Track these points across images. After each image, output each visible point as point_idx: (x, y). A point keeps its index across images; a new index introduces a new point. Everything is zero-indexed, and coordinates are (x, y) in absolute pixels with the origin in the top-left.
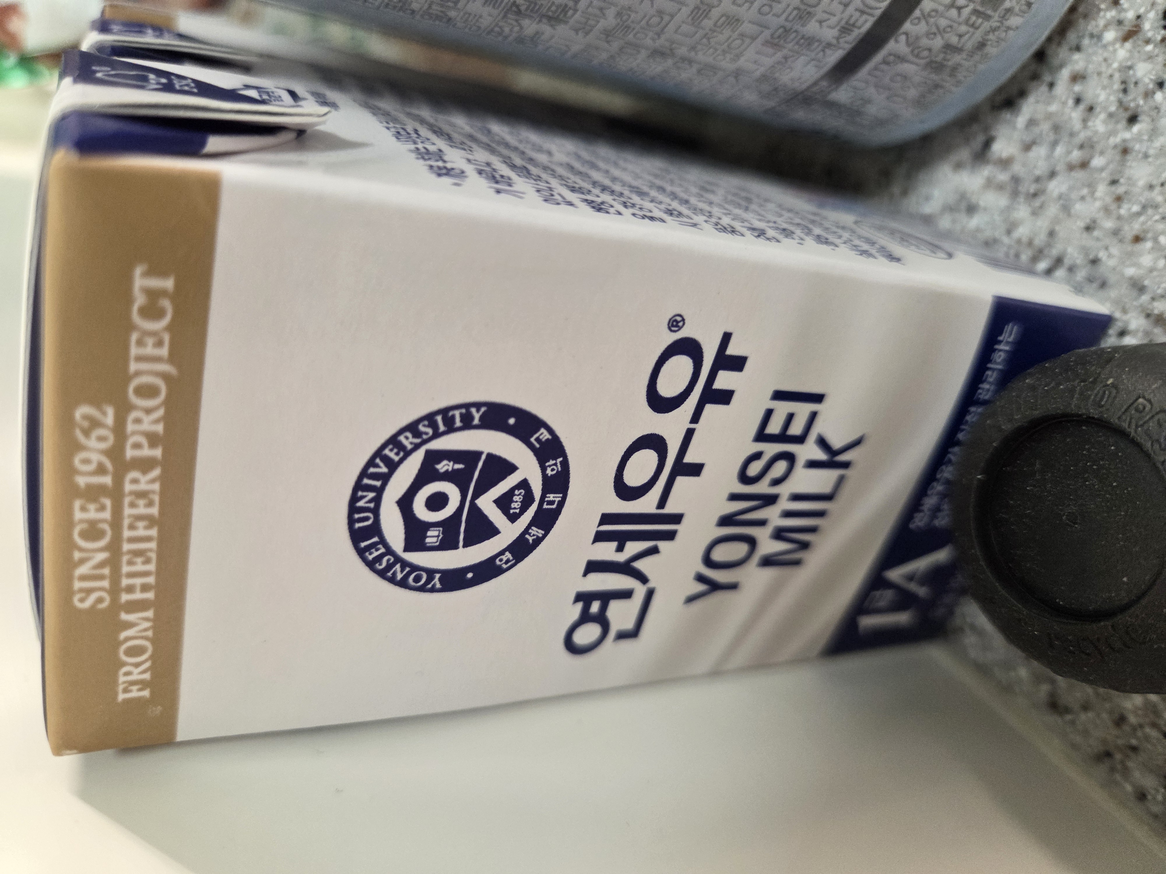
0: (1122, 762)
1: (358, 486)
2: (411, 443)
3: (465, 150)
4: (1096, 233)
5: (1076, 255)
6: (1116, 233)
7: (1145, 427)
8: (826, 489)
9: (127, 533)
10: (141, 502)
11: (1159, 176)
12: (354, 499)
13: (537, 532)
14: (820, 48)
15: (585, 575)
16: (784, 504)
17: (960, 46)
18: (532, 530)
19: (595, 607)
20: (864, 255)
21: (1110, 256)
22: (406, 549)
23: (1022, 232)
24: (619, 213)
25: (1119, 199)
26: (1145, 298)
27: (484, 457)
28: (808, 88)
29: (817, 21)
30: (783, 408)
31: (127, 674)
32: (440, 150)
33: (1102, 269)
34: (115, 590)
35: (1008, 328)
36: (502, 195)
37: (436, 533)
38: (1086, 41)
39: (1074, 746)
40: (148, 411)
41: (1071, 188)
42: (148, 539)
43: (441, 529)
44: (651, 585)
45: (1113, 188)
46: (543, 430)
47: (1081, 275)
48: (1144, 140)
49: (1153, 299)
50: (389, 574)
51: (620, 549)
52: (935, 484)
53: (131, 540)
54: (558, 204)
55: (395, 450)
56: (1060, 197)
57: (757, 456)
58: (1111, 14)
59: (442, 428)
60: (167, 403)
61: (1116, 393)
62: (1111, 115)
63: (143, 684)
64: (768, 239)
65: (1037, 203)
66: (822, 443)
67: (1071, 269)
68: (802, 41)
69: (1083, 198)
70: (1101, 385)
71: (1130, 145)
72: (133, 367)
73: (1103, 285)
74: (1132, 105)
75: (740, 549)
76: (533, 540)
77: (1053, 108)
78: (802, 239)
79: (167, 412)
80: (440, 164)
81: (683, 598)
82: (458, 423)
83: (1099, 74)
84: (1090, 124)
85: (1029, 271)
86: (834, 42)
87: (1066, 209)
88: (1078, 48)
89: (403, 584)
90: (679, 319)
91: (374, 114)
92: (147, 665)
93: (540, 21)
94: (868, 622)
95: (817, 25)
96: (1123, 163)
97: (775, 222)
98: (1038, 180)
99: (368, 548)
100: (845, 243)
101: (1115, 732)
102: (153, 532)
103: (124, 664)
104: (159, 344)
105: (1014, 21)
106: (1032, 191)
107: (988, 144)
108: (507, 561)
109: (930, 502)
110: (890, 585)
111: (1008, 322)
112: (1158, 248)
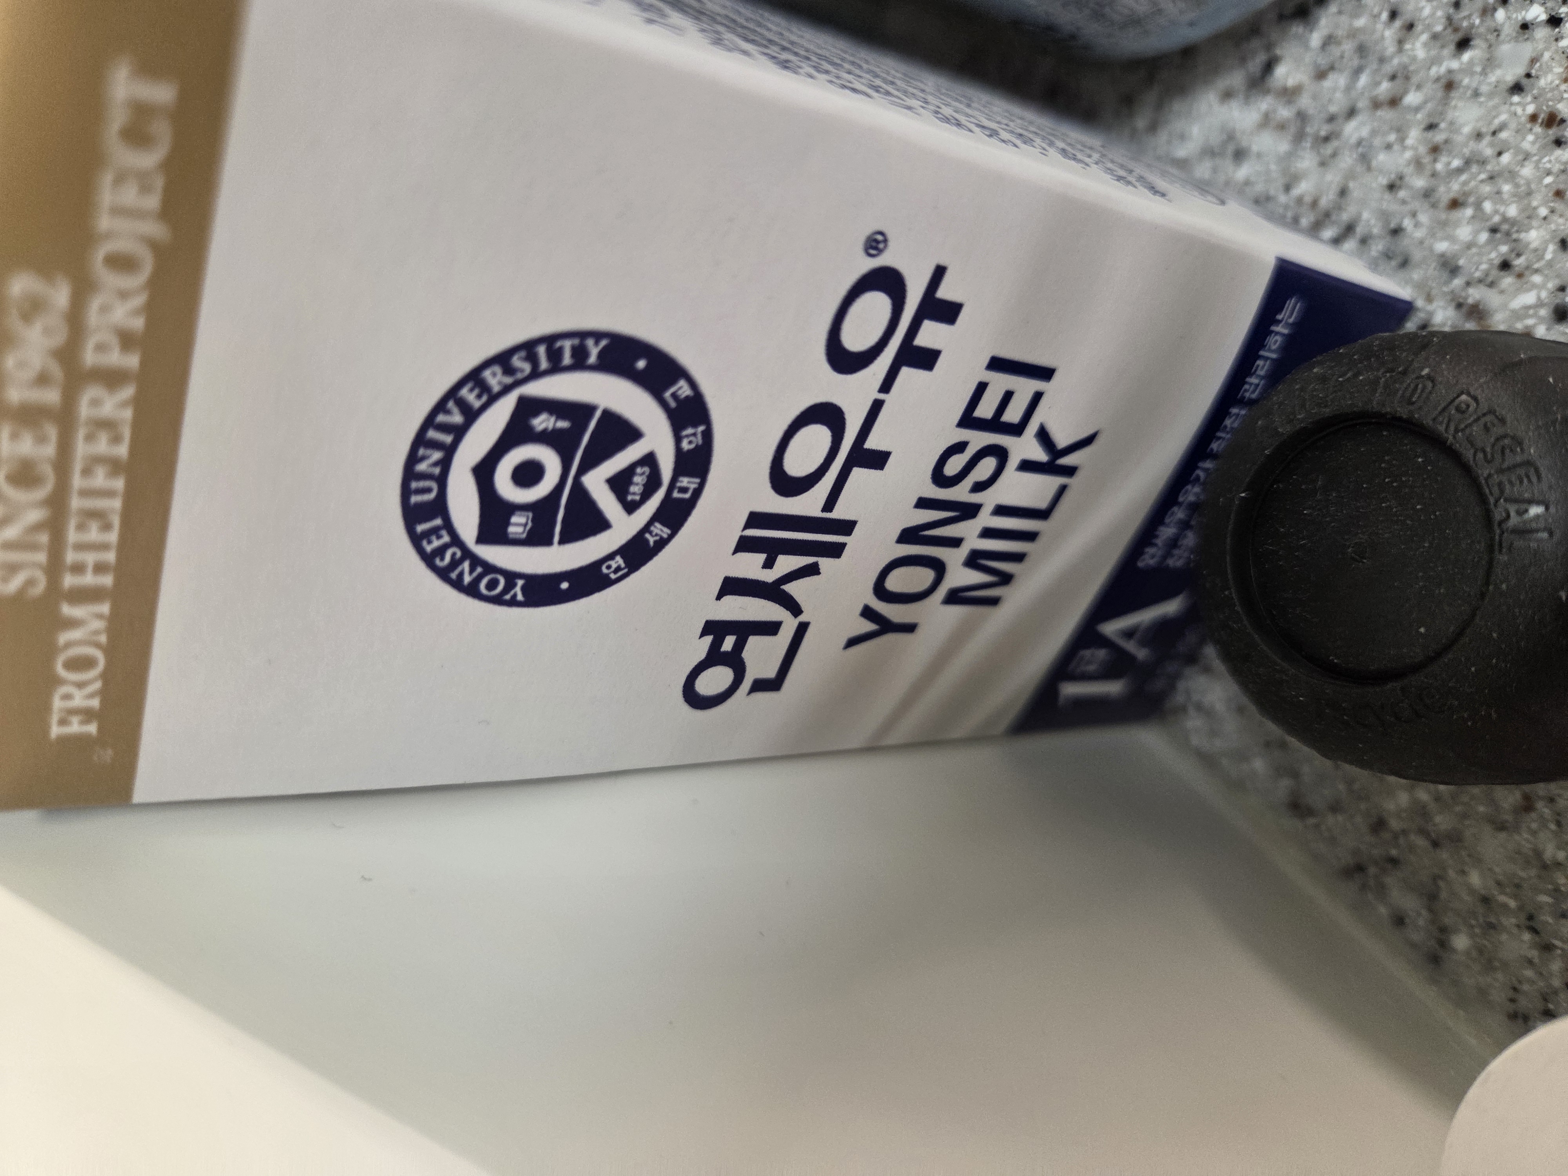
0: (1377, 878)
1: (420, 441)
4: (1402, 194)
5: (1372, 221)
6: (1427, 194)
7: (1468, 431)
8: (1042, 504)
9: (78, 482)
10: (103, 436)
11: (1490, 123)
12: (412, 459)
13: (662, 530)
15: (719, 598)
16: (986, 519)
18: (655, 527)
19: (728, 643)
20: (1121, 181)
21: (1417, 225)
22: (483, 538)
23: (1303, 188)
24: (812, 76)
25: (1435, 150)
26: (1458, 282)
27: (598, 414)
30: (1000, 382)
31: (67, 697)
33: (1405, 242)
34: (55, 568)
35: (1291, 303)
37: (522, 520)
39: (1317, 858)
40: (122, 295)
41: (1374, 133)
42: (109, 494)
43: (530, 515)
44: (802, 618)
45: (1430, 134)
46: (682, 383)
47: (1377, 248)
48: (1476, 72)
49: (1468, 284)
51: (769, 564)
52: (1175, 509)
53: (85, 493)
55: (476, 391)
56: (1359, 143)
57: (959, 447)
59: (544, 364)
60: (152, 285)
61: (1433, 387)
62: (1435, 37)
63: (88, 715)
64: (1003, 141)
65: (1328, 149)
66: (1043, 436)
67: (1365, 240)
69: (1389, 147)
70: (1414, 376)
71: (1457, 77)
72: (105, 222)
73: (1405, 263)
74: (1465, 24)
75: (923, 577)
76: (655, 542)
77: (1361, 22)
78: (1045, 149)
79: (150, 299)
81: (843, 641)
82: (567, 360)
84: (1408, 46)
85: (1313, 235)
87: (1365, 159)
89: (472, 591)
90: (880, 237)
92: (98, 685)
94: (1070, 690)
96: (1445, 101)
97: (1006, 125)
98: (1332, 119)
99: (428, 535)
101: (1369, 839)
102: (119, 484)
103: (60, 682)
104: (146, 190)
106: (1323, 133)
107: (1269, 67)
109: (1167, 532)
110: (1104, 642)
111: (1290, 297)
112: (1479, 215)
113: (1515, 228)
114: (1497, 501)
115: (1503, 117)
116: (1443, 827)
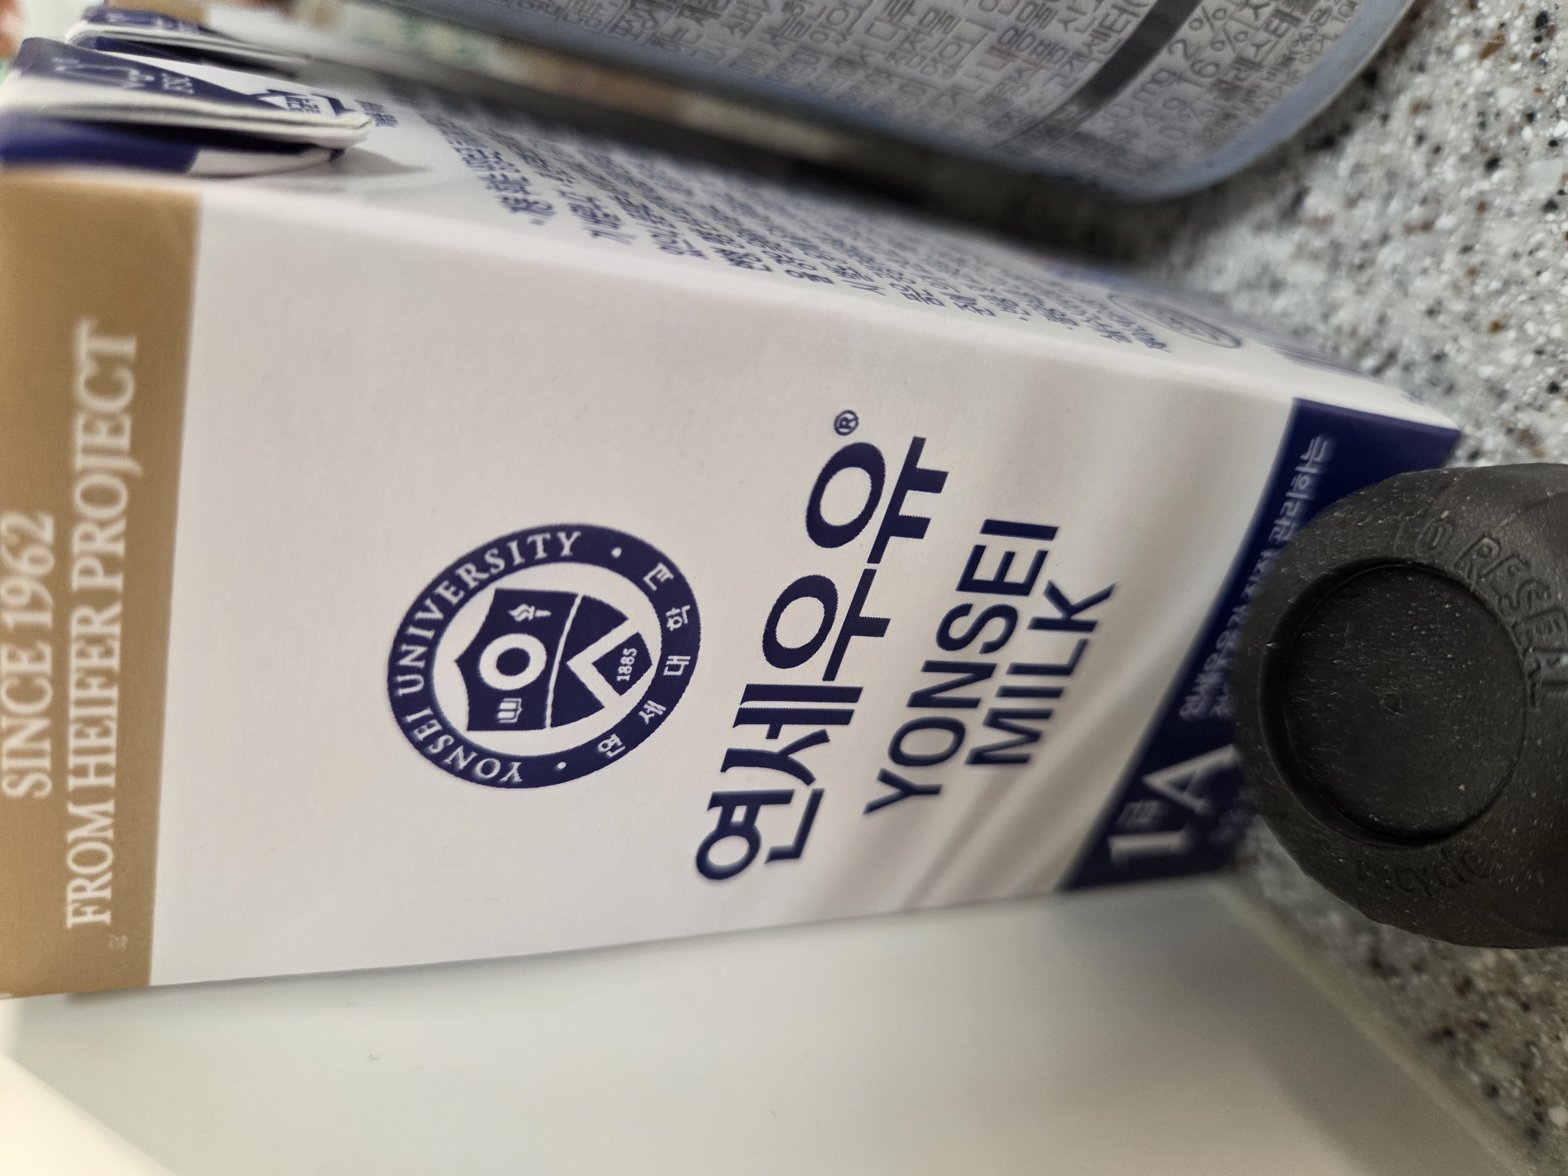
0: (1467, 1044)
1: (402, 637)
2: (475, 579)
3: (561, 180)
4: (1442, 319)
5: (1414, 348)
6: (1468, 318)
7: (1491, 577)
8: (1063, 660)
9: (74, 693)
10: (95, 651)
11: (1526, 242)
12: (396, 655)
13: (656, 708)
14: (1066, 58)
15: (724, 769)
16: (1002, 679)
17: (1258, 60)
18: (649, 705)
19: (739, 815)
20: (1114, 338)
21: (1460, 350)
23: (1343, 317)
24: (768, 269)
25: (1473, 272)
26: (1506, 407)
27: (578, 601)
28: (1051, 115)
29: (1060, 21)
30: (997, 546)
31: (80, 889)
32: (524, 179)
33: (1449, 368)
34: (59, 771)
35: (1316, 443)
36: (600, 239)
37: (512, 706)
38: (1432, 59)
39: (1403, 1021)
40: (103, 524)
41: (1409, 258)
42: (106, 702)
43: (520, 700)
44: (816, 786)
45: (1466, 257)
46: (661, 566)
47: (1420, 376)
48: (1507, 192)
49: (1517, 408)
50: (448, 761)
51: (773, 734)
52: (1215, 656)
53: (81, 703)
54: (681, 253)
55: (453, 589)
56: (1394, 270)
57: (963, 610)
58: (1466, 21)
59: (518, 559)
60: (129, 513)
61: (1454, 530)
62: (1464, 159)
63: (101, 905)
64: (979, 311)
65: (1364, 277)
66: (1054, 594)
67: (1407, 368)
68: (1040, 49)
69: (1424, 271)
70: (1434, 520)
71: (1489, 198)
72: (80, 461)
73: (1450, 389)
74: (1492, 144)
75: (942, 740)
76: (650, 719)
77: (1388, 148)
78: (1027, 313)
79: (129, 525)
80: (520, 196)
81: (863, 806)
82: (541, 554)
83: (1449, 102)
84: (1436, 170)
85: (1352, 368)
86: (1085, 50)
87: (1402, 286)
88: (1421, 68)
89: (467, 774)
90: (850, 417)
91: (444, 133)
92: (108, 877)
93: (681, 13)
94: (1122, 845)
95: (1061, 26)
96: (1478, 222)
97: (992, 291)
98: (1365, 246)
100: (1088, 321)
101: (1456, 1001)
102: (113, 693)
103: (74, 876)
104: (116, 430)
105: (1332, 27)
106: (1357, 261)
107: (1299, 198)
108: (614, 748)
109: (1208, 681)
110: (1152, 794)
111: (1314, 436)
112: (1523, 337)
113: (1560, 350)
114: (1526, 651)
115: (1539, 236)
116: (1533, 990)
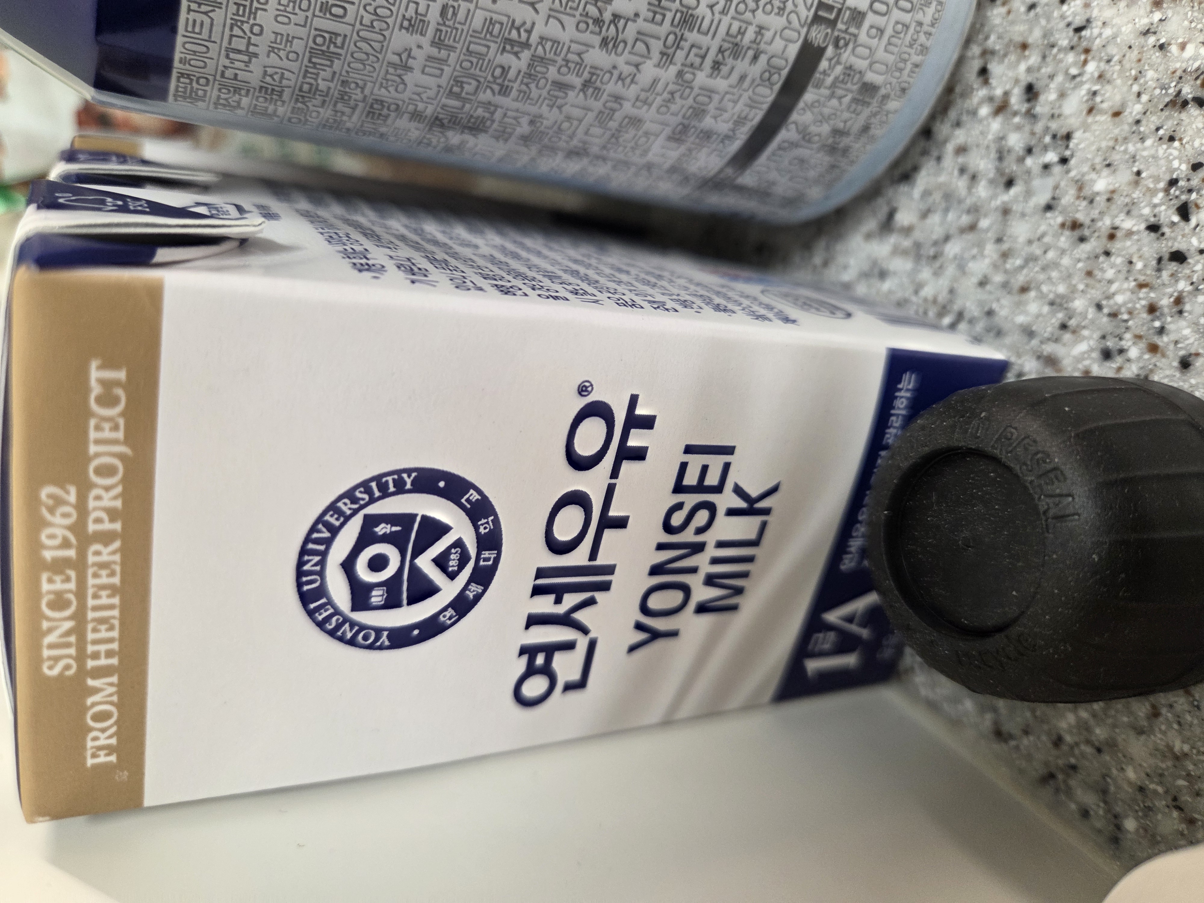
0: (1065, 781)
1: (304, 551)
2: (350, 509)
3: (389, 248)
4: (988, 287)
5: (973, 308)
6: (1005, 285)
7: (1014, 453)
8: (752, 535)
9: (91, 602)
10: (104, 573)
11: (1036, 233)
12: (300, 564)
14: (719, 139)
15: (527, 627)
16: (711, 551)
17: (846, 130)
19: (540, 660)
20: (760, 319)
21: (1002, 307)
22: (354, 609)
23: (928, 291)
24: (526, 295)
25: (1005, 255)
26: (1035, 342)
27: (418, 519)
28: (715, 176)
29: (711, 117)
30: (696, 461)
31: (95, 739)
32: (366, 250)
33: (997, 320)
34: (81, 657)
35: (906, 377)
36: (417, 284)
37: (381, 593)
38: (964, 118)
39: (1021, 771)
40: (107, 489)
41: (964, 250)
42: (111, 607)
43: (385, 588)
44: (592, 635)
45: (999, 246)
46: (472, 491)
47: (979, 327)
48: (1020, 201)
49: (1042, 342)
50: (339, 633)
51: (558, 601)
52: (858, 527)
53: (95, 609)
54: (469, 289)
55: (336, 516)
56: (955, 258)
57: (679, 506)
58: (982, 93)
59: (377, 494)
60: (124, 480)
61: (989, 425)
62: (991, 181)
63: (109, 749)
64: (667, 310)
65: (937, 264)
66: (738, 491)
67: (971, 321)
68: (701, 135)
69: (974, 257)
70: (977, 419)
71: (1009, 206)
72: (93, 449)
73: (999, 333)
74: (1008, 170)
75: (674, 598)
76: (474, 596)
77: (942, 179)
78: (701, 308)
79: (125, 489)
80: (364, 261)
81: (626, 648)
82: (392, 489)
83: (978, 146)
84: (974, 190)
85: (935, 327)
86: (731, 133)
87: (962, 268)
88: (958, 124)
89: (352, 642)
90: (587, 384)
91: (312, 222)
92: (114, 729)
93: (462, 132)
94: (813, 665)
95: (713, 121)
96: (1005, 222)
97: (678, 295)
98: (935, 243)
99: (318, 609)
100: (743, 309)
101: (1054, 752)
102: (116, 600)
103: (91, 729)
104: (116, 428)
105: (892, 105)
106: (932, 254)
107: (891, 215)
108: (450, 618)
109: (855, 544)
110: (830, 627)
111: (905, 371)
112: (1042, 296)
113: (1065, 300)
114: (1040, 498)
115: (1043, 228)
116: (1102, 737)
